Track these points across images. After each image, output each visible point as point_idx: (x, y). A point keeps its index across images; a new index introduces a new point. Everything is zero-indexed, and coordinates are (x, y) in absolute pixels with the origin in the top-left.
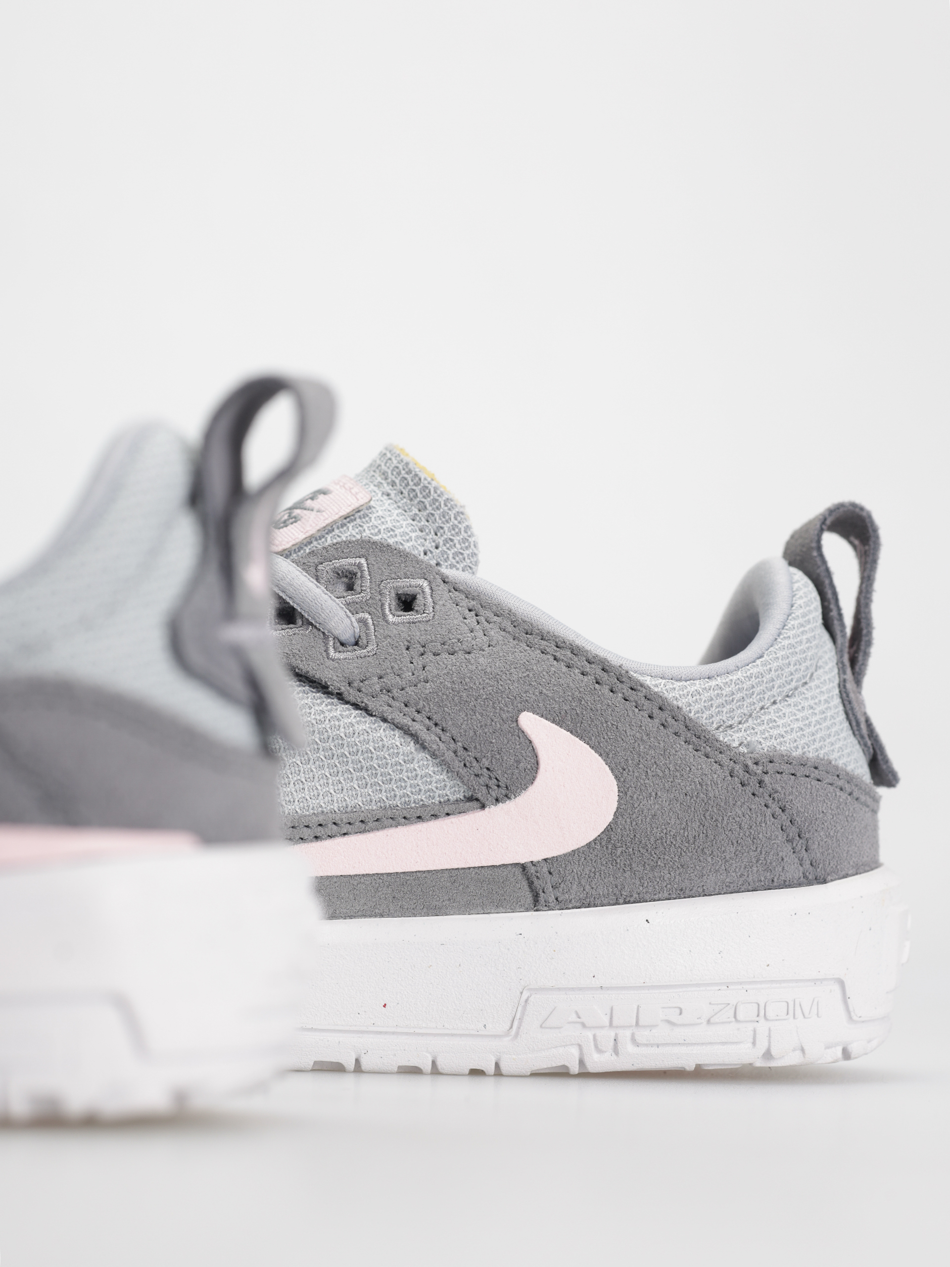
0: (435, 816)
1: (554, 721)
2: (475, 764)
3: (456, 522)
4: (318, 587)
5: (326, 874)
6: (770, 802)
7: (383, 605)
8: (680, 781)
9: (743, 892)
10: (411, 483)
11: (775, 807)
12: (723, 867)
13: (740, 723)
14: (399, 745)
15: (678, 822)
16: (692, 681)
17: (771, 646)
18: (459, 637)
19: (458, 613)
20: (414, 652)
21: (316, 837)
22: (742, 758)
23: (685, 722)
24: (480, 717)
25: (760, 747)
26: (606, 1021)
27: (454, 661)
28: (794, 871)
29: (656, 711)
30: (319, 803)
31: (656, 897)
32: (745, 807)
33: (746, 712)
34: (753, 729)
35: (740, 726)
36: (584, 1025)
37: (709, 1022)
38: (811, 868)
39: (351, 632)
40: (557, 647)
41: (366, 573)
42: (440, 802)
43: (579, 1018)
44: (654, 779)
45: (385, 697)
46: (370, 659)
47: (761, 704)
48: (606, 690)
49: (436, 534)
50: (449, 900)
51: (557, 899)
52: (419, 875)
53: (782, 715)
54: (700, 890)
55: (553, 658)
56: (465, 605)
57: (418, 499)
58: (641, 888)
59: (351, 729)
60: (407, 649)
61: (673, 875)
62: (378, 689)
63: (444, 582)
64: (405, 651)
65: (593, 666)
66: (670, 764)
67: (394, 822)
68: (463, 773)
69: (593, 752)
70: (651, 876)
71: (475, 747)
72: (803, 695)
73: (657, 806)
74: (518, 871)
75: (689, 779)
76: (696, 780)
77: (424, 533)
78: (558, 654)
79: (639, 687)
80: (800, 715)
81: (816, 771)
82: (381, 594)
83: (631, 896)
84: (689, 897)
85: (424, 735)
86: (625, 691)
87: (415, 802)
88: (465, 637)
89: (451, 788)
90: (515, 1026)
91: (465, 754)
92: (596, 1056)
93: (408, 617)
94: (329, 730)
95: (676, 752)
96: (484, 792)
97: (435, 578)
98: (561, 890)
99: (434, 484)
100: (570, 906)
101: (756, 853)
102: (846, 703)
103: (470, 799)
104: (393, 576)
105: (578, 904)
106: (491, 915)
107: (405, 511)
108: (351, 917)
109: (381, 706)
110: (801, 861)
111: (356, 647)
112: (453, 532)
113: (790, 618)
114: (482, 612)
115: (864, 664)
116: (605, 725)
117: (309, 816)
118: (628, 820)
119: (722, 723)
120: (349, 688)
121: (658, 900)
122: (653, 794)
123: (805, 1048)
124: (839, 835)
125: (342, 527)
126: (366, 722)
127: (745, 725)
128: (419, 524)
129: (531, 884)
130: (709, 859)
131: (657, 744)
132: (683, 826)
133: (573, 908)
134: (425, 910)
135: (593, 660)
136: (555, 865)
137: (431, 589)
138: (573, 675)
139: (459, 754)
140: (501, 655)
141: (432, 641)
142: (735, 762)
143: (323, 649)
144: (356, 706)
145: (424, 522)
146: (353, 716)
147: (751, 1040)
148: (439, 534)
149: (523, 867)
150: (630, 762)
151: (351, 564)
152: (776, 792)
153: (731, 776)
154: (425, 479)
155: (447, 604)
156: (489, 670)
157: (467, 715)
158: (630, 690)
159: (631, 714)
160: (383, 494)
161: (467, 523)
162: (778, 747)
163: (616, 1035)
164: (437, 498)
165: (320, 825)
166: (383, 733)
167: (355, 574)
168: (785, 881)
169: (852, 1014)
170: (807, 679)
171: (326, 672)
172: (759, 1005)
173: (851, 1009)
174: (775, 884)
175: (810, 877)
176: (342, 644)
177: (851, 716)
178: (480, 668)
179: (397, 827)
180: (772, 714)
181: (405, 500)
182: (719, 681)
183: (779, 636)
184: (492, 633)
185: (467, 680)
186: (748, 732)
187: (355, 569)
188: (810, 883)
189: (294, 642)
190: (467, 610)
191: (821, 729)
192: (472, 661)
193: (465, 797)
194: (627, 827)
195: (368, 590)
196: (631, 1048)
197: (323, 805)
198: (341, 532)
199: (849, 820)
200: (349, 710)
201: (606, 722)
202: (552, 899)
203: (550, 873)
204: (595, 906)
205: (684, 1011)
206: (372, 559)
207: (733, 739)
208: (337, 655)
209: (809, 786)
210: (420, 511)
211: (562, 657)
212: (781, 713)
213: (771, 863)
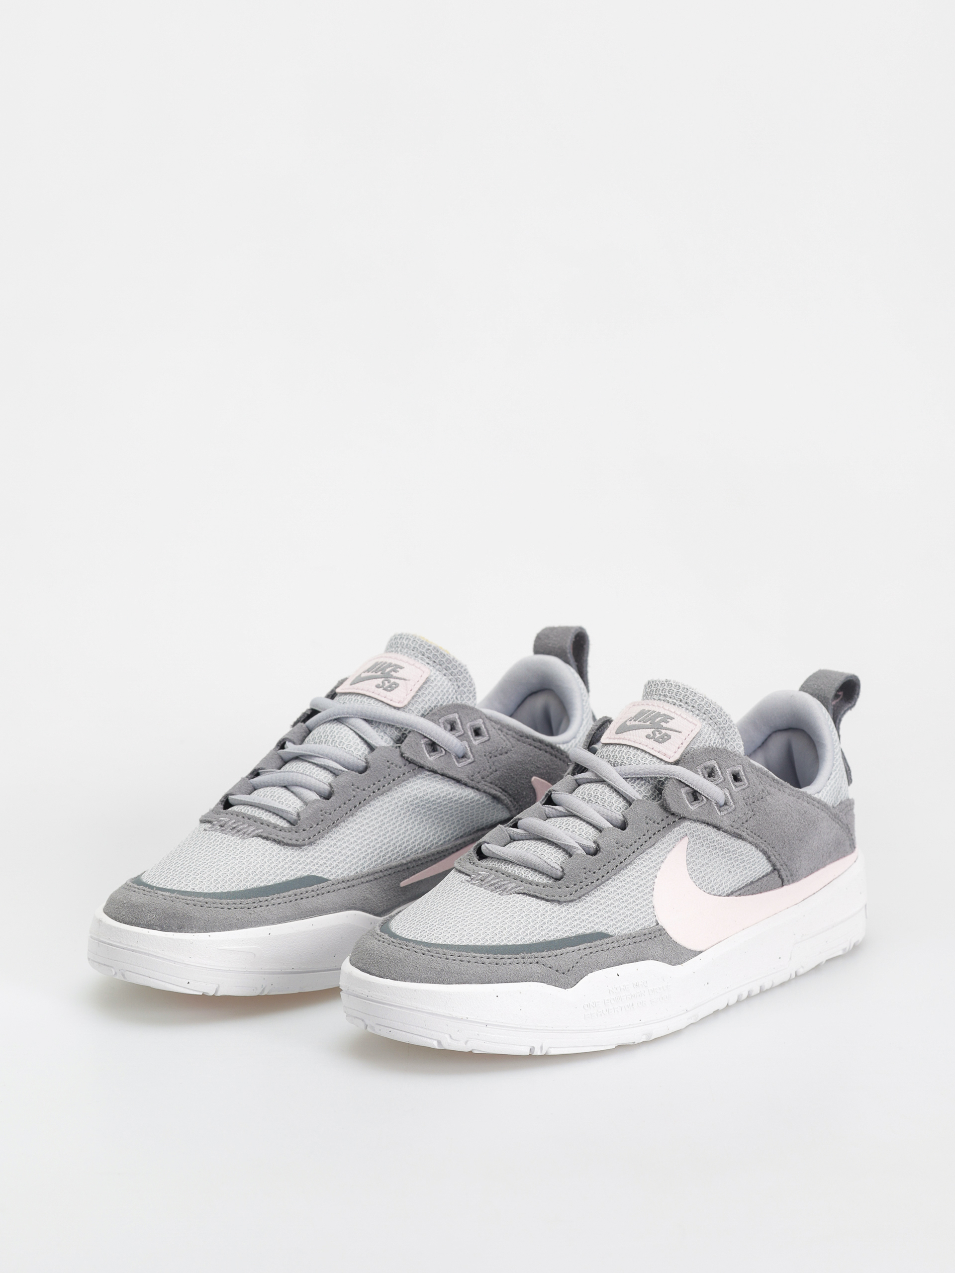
4: (441, 731)
7: (468, 735)
41: (458, 720)
46: (472, 763)
82: (466, 730)
93: (480, 740)
111: (465, 758)
151: (451, 717)
167: (454, 722)
176: (459, 758)
187: (453, 719)
195: (461, 729)
206: (457, 713)
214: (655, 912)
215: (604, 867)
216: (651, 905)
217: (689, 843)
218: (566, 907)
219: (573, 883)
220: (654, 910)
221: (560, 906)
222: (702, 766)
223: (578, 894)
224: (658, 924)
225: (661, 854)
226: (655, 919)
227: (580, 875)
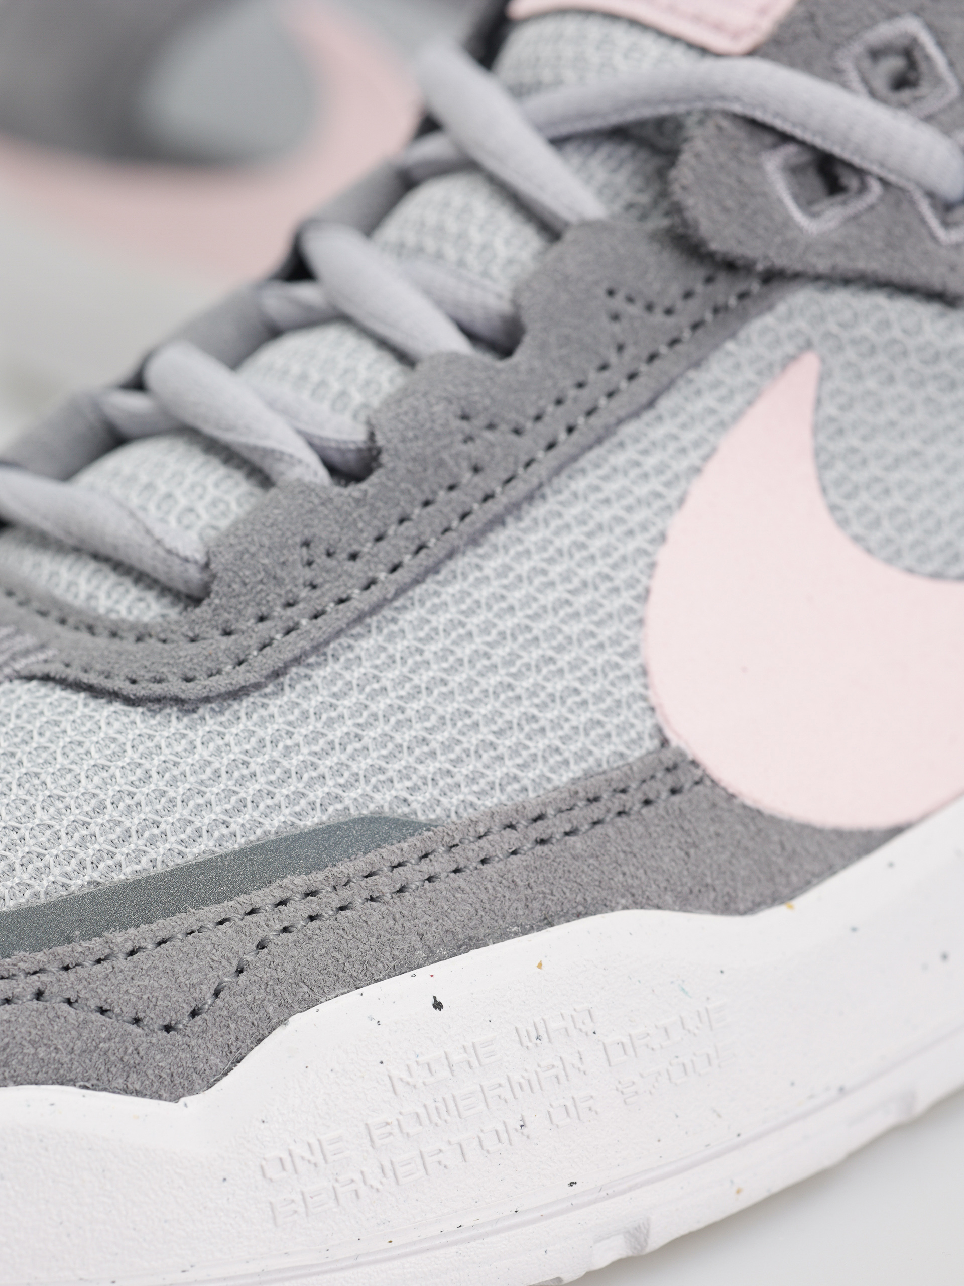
214: (650, 693)
215: (402, 528)
216: (630, 665)
217: (824, 377)
218: (212, 724)
219: (251, 611)
220: (646, 686)
221: (185, 720)
222: (857, 48)
223: (273, 658)
224: (665, 743)
225: (688, 437)
226: (649, 723)
227: (280, 573)
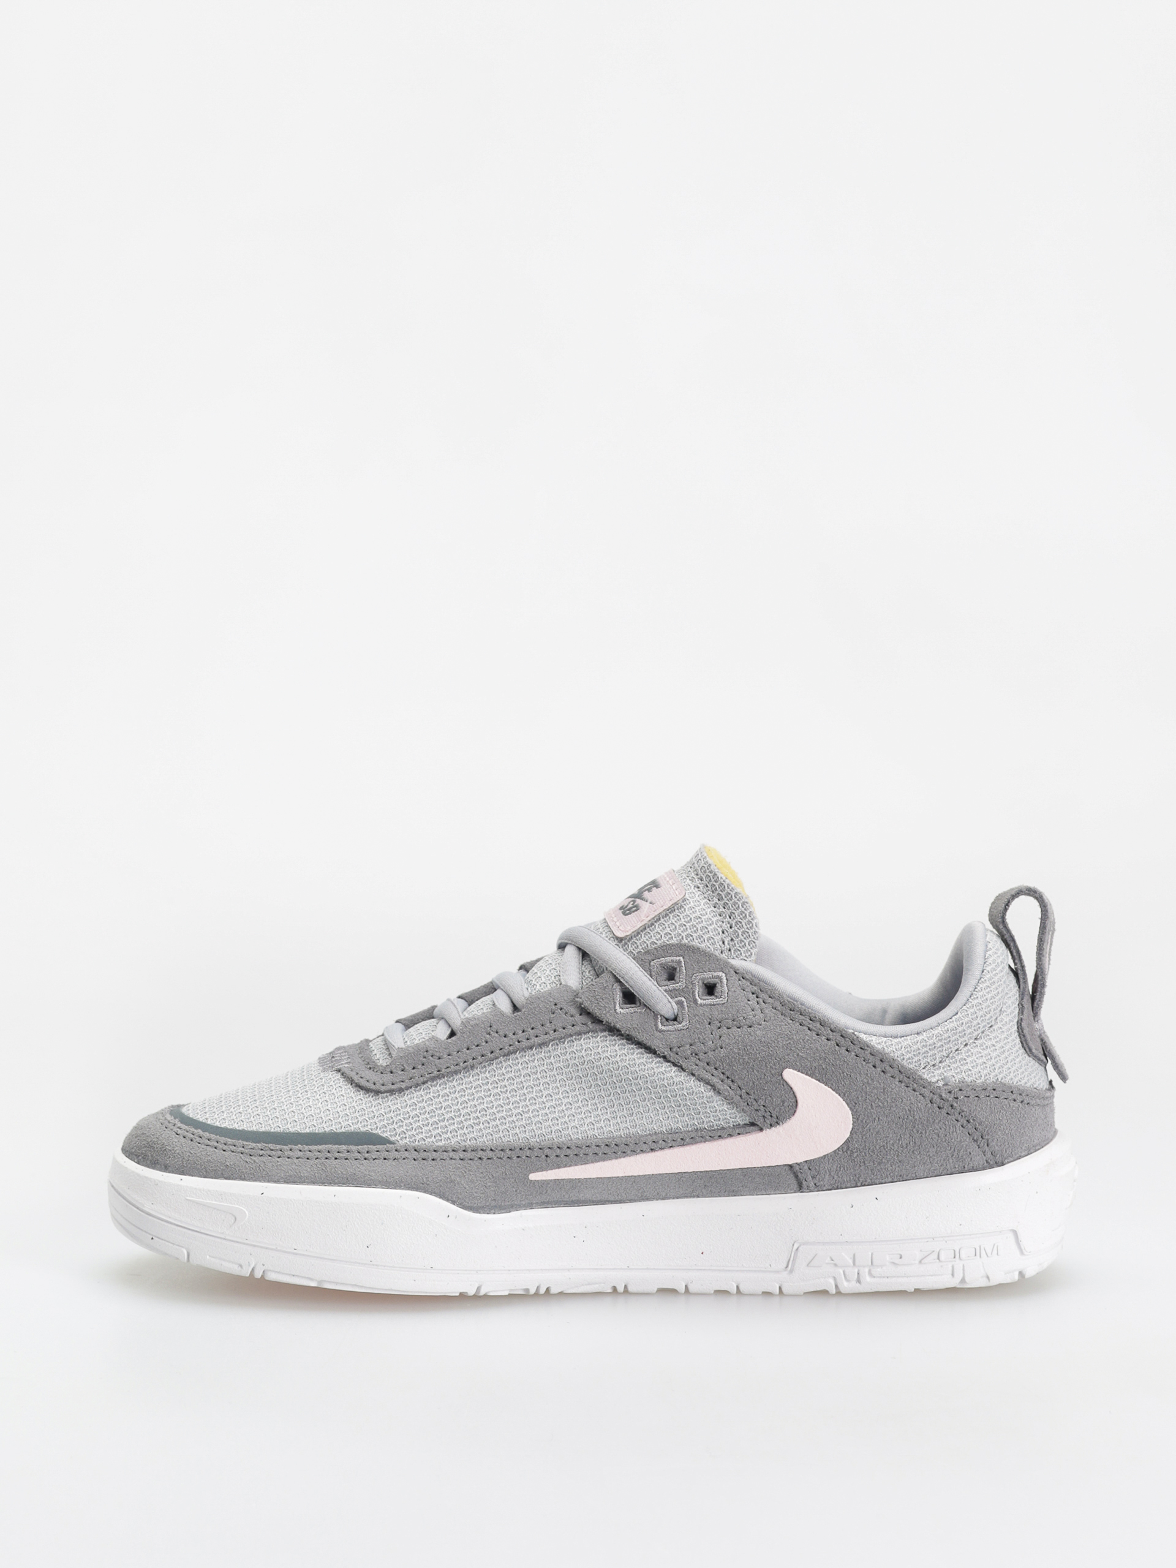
0: (730, 1135)
1: (807, 1074)
2: (754, 1103)
3: (743, 909)
4: (650, 980)
5: (659, 1173)
6: (959, 1118)
7: (694, 992)
8: (895, 1109)
9: (944, 1175)
10: (713, 880)
11: (963, 1121)
12: (928, 1161)
13: (940, 1062)
14: (703, 1091)
15: (894, 1135)
16: (905, 1038)
17: (965, 1005)
18: (744, 1015)
19: (744, 997)
20: (714, 1027)
21: (652, 1150)
22: (938, 1090)
23: (898, 1068)
24: (757, 1073)
25: (953, 1079)
26: (851, 1262)
27: (740, 1033)
28: (979, 1159)
29: (878, 1063)
30: (653, 1127)
31: (883, 1181)
32: (941, 1123)
33: (945, 1054)
34: (949, 1066)
35: (940, 1065)
36: (836, 1265)
37: (920, 1262)
38: (992, 1156)
39: (672, 1012)
40: (811, 1020)
41: (684, 968)
42: (734, 1125)
43: (833, 1260)
44: (877, 1109)
45: (693, 1059)
46: (684, 1032)
47: (956, 1048)
48: (843, 1050)
49: (730, 918)
50: (742, 1186)
51: (815, 1184)
52: (722, 1172)
53: (971, 1055)
54: (914, 1175)
55: (807, 1028)
56: (749, 990)
57: (717, 892)
58: (872, 1176)
59: (672, 1080)
60: (710, 1024)
61: (894, 1167)
62: (689, 1054)
63: (736, 972)
64: (707, 1026)
65: (834, 1034)
66: (888, 1098)
67: (703, 1140)
68: (746, 1109)
69: (834, 1093)
70: (879, 1168)
71: (754, 1093)
72: (988, 1037)
73: (880, 1126)
74: (787, 1168)
75: (901, 1108)
76: (907, 1108)
77: (722, 917)
78: (811, 1026)
79: (866, 1048)
80: (984, 1053)
81: (994, 1092)
82: (692, 984)
83: (866, 1181)
84: (906, 1180)
85: (719, 1085)
86: (856, 1050)
87: (717, 1125)
88: (748, 1016)
89: (740, 1117)
90: (789, 1266)
91: (748, 1097)
92: (846, 1284)
93: (711, 1000)
94: (657, 1081)
95: (892, 1089)
96: (762, 1120)
97: (729, 971)
98: (817, 1179)
99: (727, 881)
100: (825, 1188)
101: (951, 1152)
102: (1022, 1036)
103: (752, 1124)
104: (701, 970)
105: (830, 1188)
106: (771, 1196)
107: (709, 900)
108: (677, 1198)
109: (691, 1065)
110: (984, 1152)
111: (675, 1022)
112: (741, 916)
113: (980, 981)
114: (761, 995)
115: (1041, 1001)
116: (842, 1075)
117: (646, 1136)
118: (860, 1136)
119: (927, 1064)
120: (670, 1053)
121: (885, 1183)
122: (877, 1119)
123: (990, 1276)
124: (1013, 1131)
125: (666, 917)
126: (681, 1076)
127: (943, 1064)
128: (718, 911)
129: (796, 1176)
130: (918, 1157)
131: (878, 1085)
132: (898, 1138)
133: (826, 1190)
134: (727, 1193)
135: (834, 1030)
136: (812, 1164)
137: (727, 979)
138: (820, 1041)
139: (743, 1097)
140: (772, 1028)
141: (726, 1019)
142: (933, 1093)
143: (653, 1023)
144: (675, 1065)
145: (722, 909)
146: (673, 1071)
147: (950, 1272)
148: (732, 918)
149: (791, 1166)
150: (860, 1098)
151: (672, 961)
152: (963, 1111)
153: (932, 1103)
154: (721, 878)
155: (737, 990)
156: (763, 1040)
157: (748, 1072)
158: (860, 1050)
159: (860, 1066)
160: (695, 886)
161: (750, 910)
162: (966, 1078)
163: (859, 1271)
164: (730, 892)
165: (654, 1142)
166: (692, 1083)
167: (676, 969)
168: (973, 1167)
169: (1024, 1251)
170: (993, 1023)
171: (655, 1042)
172: (955, 1251)
173: (1023, 1248)
174: (966, 1169)
175: (991, 1163)
176: (667, 1020)
177: (1025, 1045)
178: (757, 1039)
179: (705, 1142)
180: (963, 1054)
181: (709, 892)
182: (925, 1035)
183: (970, 997)
184: (767, 1011)
185: (749, 1047)
186: (945, 1069)
187: (674, 965)
188: (991, 1167)
189: (634, 1018)
190: (751, 994)
191: (1000, 1060)
192: (752, 1034)
193: (750, 1122)
194: (860, 1140)
195: (684, 981)
196: (868, 1279)
197: (656, 1128)
198: (665, 921)
199: (1021, 1120)
200: (671, 1067)
201: (843, 1073)
202: (812, 1184)
203: (810, 1169)
204: (841, 1188)
205: (903, 1257)
206: (687, 958)
207: (933, 1076)
208: (663, 1028)
209: (989, 1103)
210: (719, 900)
211: (814, 1028)
212: (970, 1053)
213: (962, 1156)
